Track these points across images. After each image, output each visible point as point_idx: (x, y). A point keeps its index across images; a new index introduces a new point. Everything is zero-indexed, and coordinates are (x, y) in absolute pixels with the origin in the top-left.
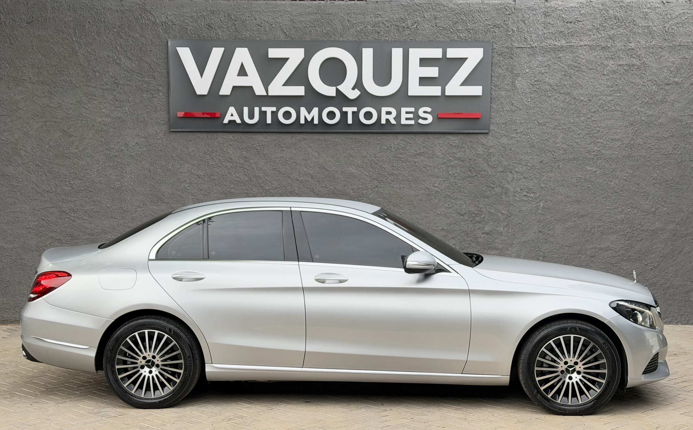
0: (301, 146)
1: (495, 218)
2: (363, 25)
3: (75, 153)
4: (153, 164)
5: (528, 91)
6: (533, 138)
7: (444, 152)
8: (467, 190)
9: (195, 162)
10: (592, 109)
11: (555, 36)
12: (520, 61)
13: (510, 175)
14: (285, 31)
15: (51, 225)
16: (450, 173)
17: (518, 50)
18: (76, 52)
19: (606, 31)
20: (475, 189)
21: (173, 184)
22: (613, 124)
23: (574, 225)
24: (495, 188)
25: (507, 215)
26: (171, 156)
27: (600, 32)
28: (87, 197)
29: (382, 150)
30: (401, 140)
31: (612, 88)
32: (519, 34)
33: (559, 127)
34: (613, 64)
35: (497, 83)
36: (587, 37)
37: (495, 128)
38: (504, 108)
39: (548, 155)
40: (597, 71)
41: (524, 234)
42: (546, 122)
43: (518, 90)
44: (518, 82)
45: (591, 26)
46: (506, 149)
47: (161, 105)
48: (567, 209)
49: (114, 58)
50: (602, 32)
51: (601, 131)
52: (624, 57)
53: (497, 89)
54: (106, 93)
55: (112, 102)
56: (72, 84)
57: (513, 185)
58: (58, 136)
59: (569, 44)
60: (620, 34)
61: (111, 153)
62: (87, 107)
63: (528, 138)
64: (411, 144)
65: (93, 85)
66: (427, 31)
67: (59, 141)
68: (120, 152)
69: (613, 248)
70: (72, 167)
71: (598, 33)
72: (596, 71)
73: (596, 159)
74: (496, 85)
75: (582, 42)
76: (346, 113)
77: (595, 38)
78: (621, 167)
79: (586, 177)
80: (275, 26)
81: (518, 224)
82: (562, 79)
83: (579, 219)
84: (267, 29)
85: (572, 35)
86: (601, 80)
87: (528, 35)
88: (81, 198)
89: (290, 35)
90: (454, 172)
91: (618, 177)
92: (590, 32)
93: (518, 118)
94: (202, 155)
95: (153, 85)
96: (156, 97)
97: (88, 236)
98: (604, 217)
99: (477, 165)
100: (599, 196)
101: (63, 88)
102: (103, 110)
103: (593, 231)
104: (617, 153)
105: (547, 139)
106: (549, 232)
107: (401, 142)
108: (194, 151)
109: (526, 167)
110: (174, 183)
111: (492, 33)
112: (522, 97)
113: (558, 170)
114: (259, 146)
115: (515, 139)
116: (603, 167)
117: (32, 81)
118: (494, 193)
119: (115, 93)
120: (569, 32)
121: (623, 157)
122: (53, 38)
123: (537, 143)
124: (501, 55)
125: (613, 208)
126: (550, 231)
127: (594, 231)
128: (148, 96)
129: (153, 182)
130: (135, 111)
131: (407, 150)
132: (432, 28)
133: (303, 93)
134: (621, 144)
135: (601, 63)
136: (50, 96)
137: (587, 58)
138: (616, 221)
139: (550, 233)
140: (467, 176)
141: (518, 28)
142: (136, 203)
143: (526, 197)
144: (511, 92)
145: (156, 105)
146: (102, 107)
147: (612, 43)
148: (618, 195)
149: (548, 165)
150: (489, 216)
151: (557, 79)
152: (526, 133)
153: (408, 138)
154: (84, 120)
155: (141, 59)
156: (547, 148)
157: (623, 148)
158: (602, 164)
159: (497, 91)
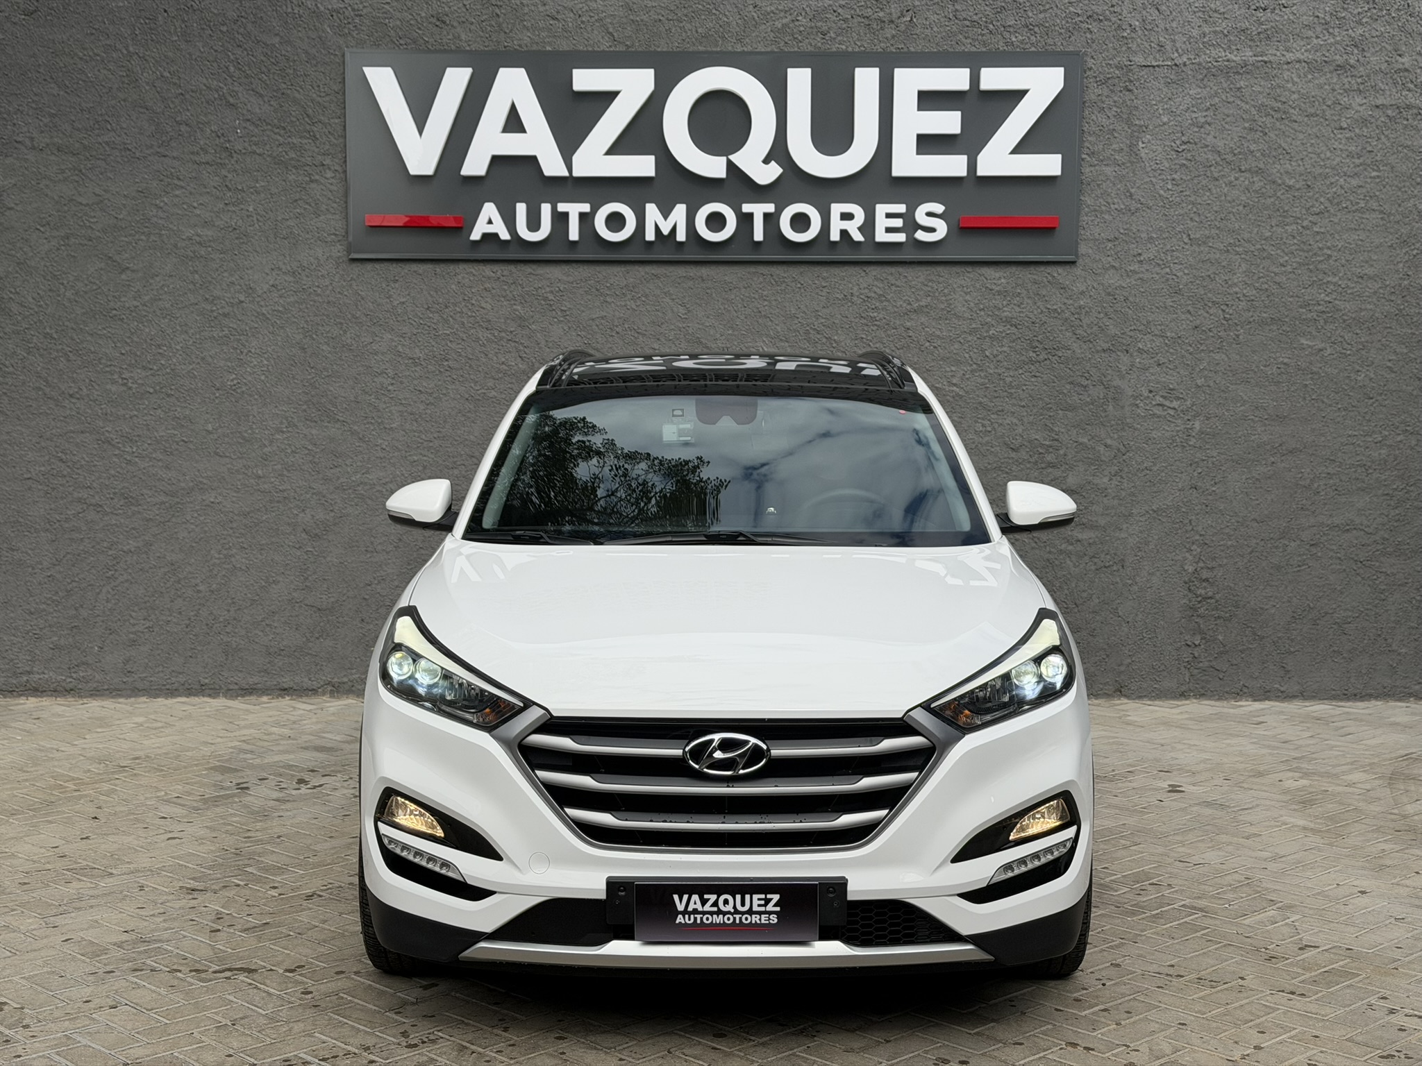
0: (647, 291)
1: (1090, 456)
2: (789, 17)
3: (133, 309)
4: (310, 333)
5: (1167, 165)
6: (1178, 274)
7: (972, 304)
8: (1027, 391)
9: (405, 329)
10: (1312, 206)
11: (1230, 41)
12: (1149, 96)
13: (1125, 359)
14: (611, 30)
15: (78, 471)
16: (987, 354)
17: (1144, 72)
18: (137, 80)
19: (1345, 28)
20: (1044, 391)
21: (356, 379)
22: (1362, 240)
23: (1271, 472)
24: (1091, 387)
25: (1119, 450)
26: (353, 316)
27: (1331, 30)
28: (160, 408)
29: (831, 301)
30: (877, 279)
31: (1359, 158)
32: (1145, 35)
33: (1237, 249)
34: (1362, 105)
35: (1096, 149)
36: (1302, 43)
37: (1090, 251)
38: (1112, 206)
39: (1211, 311)
40: (1326, 120)
41: (1156, 492)
42: (1209, 237)
43: (1143, 164)
44: (1144, 145)
45: (1311, 18)
46: (1115, 299)
47: (329, 199)
48: (1257, 436)
49: (221, 93)
50: (1337, 30)
51: (1334, 258)
52: (1387, 88)
53: (1096, 162)
54: (204, 172)
55: (218, 193)
56: (128, 153)
57: (1132, 381)
58: (96, 270)
59: (1260, 58)
60: (1377, 36)
61: (214, 308)
62: (162, 204)
63: (1167, 273)
64: (898, 287)
65: (175, 154)
66: (935, 29)
67: (98, 282)
68: (236, 307)
69: (1362, 525)
70: (127, 340)
71: (1327, 34)
72: (1322, 120)
73: (1322, 322)
74: (1093, 153)
75: (1291, 55)
76: (750, 216)
77: (1321, 45)
78: (1380, 341)
79: (1300, 363)
80: (589, 18)
81: (1143, 470)
82: (1244, 138)
83: (1283, 458)
84: (570, 24)
85: (1268, 38)
86: (1333, 141)
87: (1166, 36)
88: (146, 411)
89: (621, 40)
90: (995, 352)
91: (1373, 363)
92: (1309, 32)
93: (1144, 228)
94: (422, 314)
95: (310, 154)
96: (316, 181)
97: (163, 498)
98: (1340, 454)
99: (1048, 334)
100: (1330, 406)
101: (104, 160)
102: (198, 212)
103: (1316, 485)
104: (1369, 307)
105: (1209, 276)
106: (1214, 489)
107: (876, 283)
108: (403, 303)
109: (1161, 339)
110: (357, 376)
111: (1085, 33)
112: (1152, 179)
113: (1234, 346)
114: (552, 292)
115: (1137, 276)
116: (1340, 339)
117: (36, 145)
118: (1088, 400)
119: (224, 172)
120: (1260, 30)
121: (1386, 316)
122: (84, 49)
123: (1187, 285)
124: (1104, 83)
125: (1362, 433)
126: (1217, 486)
127: (1319, 485)
128: (300, 178)
129: (310, 374)
130: (270, 213)
131: (889, 301)
132: (947, 23)
133: (651, 172)
134: (1380, 288)
135: (1334, 103)
136: (76, 178)
137: (1302, 91)
138: (1369, 464)
139: (1217, 491)
140: (1026, 359)
141: (1143, 21)
142: (271, 423)
143: (1161, 408)
144: (1127, 167)
145: (318, 200)
146: (195, 204)
147: (1360, 57)
148: (1374, 403)
149: (1211, 334)
150: (1076, 452)
151: (1232, 139)
152: (1161, 262)
153: (892, 274)
154: (154, 234)
155: (283, 94)
156: (1210, 295)
157: (1386, 296)
158: (1337, 332)
159: (1095, 166)
